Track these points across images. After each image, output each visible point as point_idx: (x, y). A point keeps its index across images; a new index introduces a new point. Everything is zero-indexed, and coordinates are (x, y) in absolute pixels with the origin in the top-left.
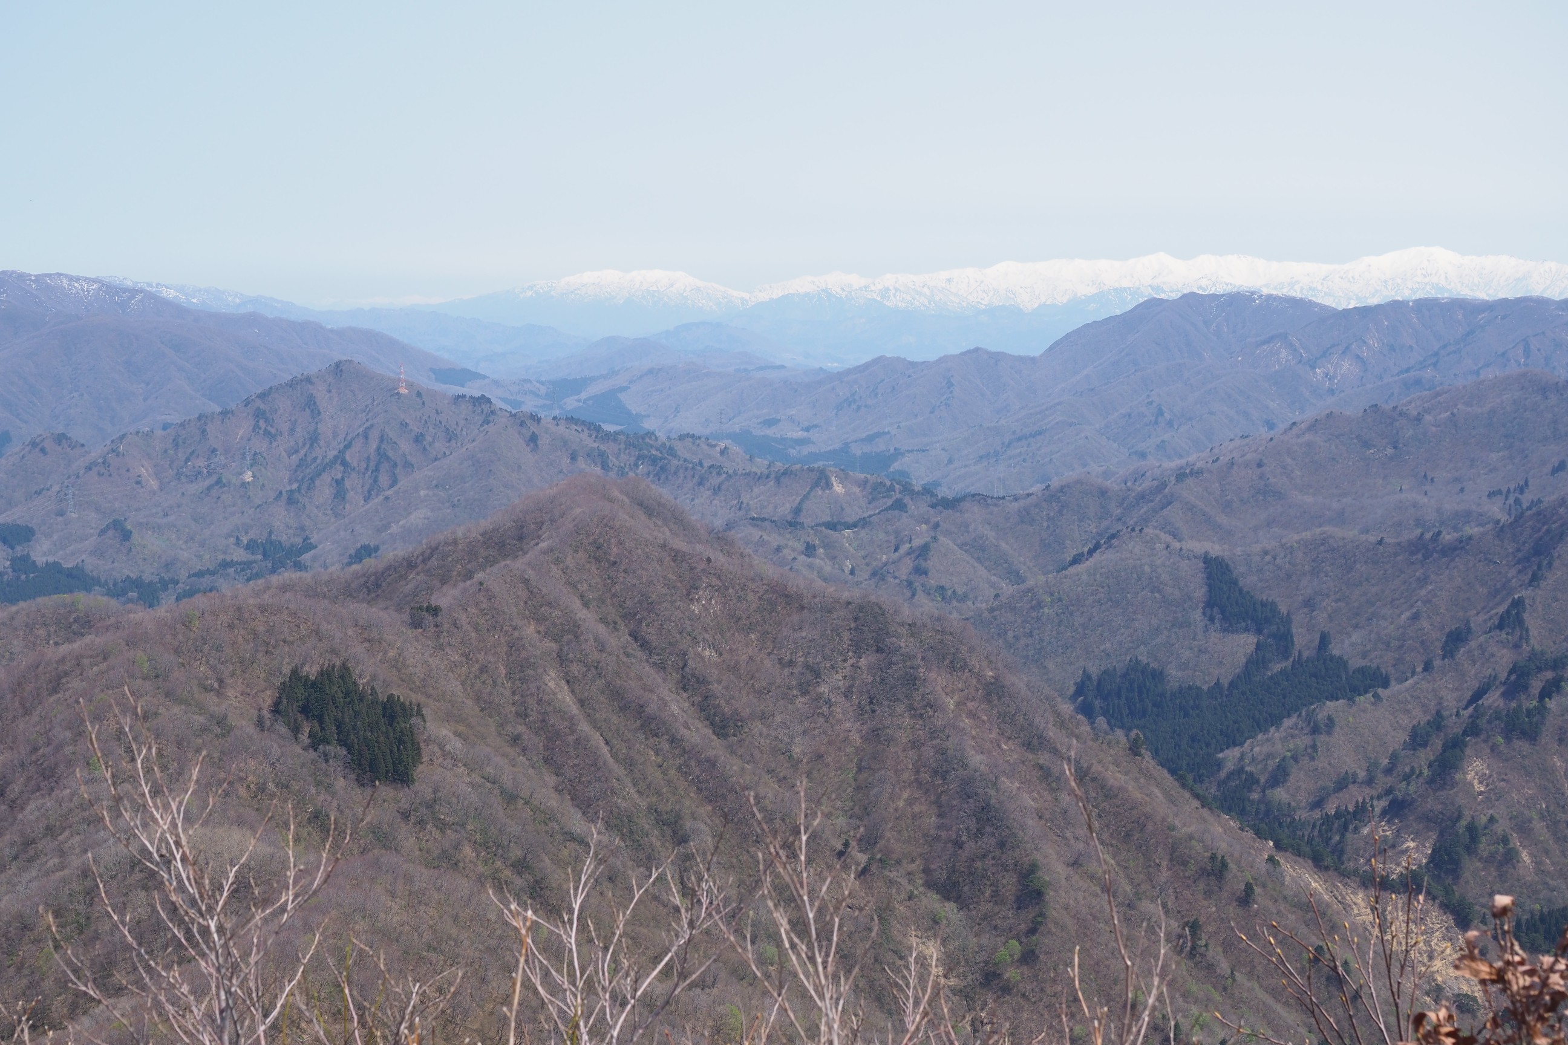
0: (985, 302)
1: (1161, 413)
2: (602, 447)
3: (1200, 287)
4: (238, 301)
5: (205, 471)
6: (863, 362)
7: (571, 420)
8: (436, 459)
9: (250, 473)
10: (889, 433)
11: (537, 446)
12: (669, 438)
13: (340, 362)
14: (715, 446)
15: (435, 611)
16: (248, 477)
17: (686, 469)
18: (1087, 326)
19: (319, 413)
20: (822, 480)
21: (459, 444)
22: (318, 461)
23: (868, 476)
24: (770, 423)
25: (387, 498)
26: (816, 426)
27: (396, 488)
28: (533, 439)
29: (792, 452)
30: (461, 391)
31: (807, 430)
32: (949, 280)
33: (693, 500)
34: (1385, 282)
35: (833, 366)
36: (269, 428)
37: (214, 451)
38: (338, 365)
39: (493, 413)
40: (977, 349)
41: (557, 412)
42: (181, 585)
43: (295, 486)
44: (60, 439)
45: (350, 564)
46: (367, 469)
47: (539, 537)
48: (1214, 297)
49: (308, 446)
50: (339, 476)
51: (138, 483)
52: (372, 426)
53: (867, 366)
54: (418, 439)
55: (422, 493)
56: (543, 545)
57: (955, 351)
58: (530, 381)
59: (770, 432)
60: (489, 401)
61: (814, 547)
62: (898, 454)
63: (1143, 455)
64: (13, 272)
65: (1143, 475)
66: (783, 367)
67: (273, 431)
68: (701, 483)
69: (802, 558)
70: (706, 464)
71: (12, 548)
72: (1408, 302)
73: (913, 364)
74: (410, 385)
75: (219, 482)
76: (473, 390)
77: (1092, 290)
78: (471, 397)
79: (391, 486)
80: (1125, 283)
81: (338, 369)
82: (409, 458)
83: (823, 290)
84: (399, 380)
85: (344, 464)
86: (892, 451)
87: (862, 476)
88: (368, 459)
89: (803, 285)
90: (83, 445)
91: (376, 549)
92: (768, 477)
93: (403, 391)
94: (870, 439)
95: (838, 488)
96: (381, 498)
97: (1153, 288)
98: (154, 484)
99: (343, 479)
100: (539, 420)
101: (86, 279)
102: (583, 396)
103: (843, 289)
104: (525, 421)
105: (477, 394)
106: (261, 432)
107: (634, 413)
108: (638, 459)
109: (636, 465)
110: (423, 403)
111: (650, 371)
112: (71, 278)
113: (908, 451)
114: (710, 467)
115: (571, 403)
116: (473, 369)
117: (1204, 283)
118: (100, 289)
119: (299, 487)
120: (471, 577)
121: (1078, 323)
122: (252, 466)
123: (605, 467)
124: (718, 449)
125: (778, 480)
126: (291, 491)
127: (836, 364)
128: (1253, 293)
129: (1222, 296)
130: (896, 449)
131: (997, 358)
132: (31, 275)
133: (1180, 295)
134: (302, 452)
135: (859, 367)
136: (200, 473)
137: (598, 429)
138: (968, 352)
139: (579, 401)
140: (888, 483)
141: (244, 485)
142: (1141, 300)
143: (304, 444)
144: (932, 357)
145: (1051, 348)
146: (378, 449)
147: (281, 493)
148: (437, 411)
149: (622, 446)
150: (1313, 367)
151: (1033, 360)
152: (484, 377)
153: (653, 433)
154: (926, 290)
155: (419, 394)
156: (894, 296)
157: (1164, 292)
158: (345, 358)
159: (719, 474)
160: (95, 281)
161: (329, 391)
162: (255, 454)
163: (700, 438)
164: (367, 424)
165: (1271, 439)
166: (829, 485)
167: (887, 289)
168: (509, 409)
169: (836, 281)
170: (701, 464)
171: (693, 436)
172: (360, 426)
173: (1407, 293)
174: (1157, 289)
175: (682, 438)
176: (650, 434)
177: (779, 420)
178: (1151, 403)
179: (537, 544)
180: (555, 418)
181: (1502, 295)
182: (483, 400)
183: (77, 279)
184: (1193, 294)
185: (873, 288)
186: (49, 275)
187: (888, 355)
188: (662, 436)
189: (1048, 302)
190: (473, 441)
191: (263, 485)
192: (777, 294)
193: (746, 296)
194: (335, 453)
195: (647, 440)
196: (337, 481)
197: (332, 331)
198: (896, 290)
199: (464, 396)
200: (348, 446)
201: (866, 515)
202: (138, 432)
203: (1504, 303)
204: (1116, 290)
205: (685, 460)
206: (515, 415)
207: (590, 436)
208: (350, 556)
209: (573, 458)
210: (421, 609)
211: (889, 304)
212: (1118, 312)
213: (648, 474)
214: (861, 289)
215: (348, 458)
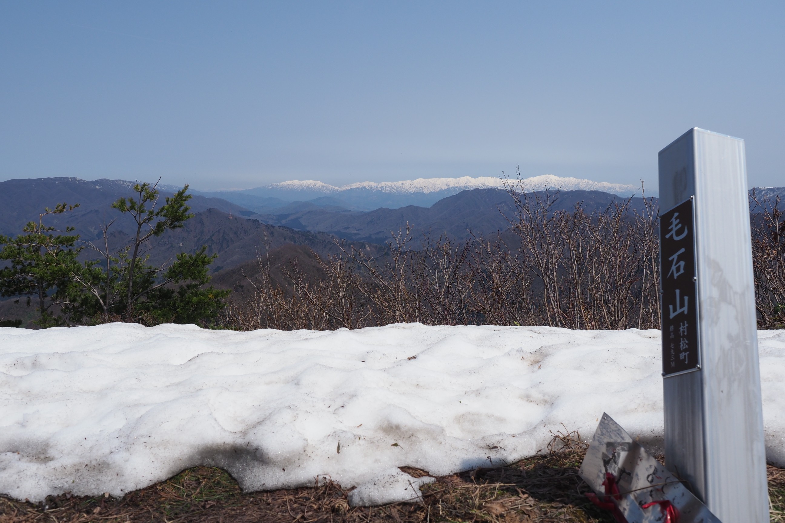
0: (413, 191)
1: (467, 226)
2: (294, 236)
3: (479, 187)
4: (177, 189)
5: (167, 243)
6: (375, 209)
7: (284, 227)
8: (241, 239)
9: (181, 243)
10: (383, 231)
11: (273, 235)
12: (315, 233)
13: (211, 208)
14: (329, 235)
15: (242, 287)
16: (181, 245)
17: (320, 243)
18: (445, 198)
19: (204, 225)
20: (363, 246)
21: (248, 235)
22: (204, 240)
23: (377, 245)
24: (347, 228)
25: (226, 252)
26: (361, 229)
27: (228, 248)
28: (272, 233)
29: (354, 237)
30: (249, 218)
31: (358, 230)
32: (402, 184)
33: (322, 252)
34: (536, 185)
35: (366, 211)
36: (188, 229)
37: (170, 236)
38: (210, 209)
39: (259, 225)
40: (411, 206)
41: (279, 225)
42: (159, 279)
43: (196, 248)
44: (120, 232)
45: (214, 272)
46: (219, 242)
47: (275, 263)
48: (484, 190)
49: (200, 235)
50: (210, 244)
51: (145, 246)
52: (221, 229)
53: (377, 211)
54: (236, 233)
55: (237, 250)
56: (276, 266)
57: (404, 206)
58: (270, 215)
59: (347, 231)
60: (258, 221)
61: (360, 267)
62: (386, 238)
63: (462, 239)
64: (104, 179)
65: (462, 245)
66: (350, 211)
67: (189, 230)
68: (325, 247)
69: (357, 270)
70: (327, 241)
71: (105, 267)
72: (543, 191)
73: (391, 210)
74: (233, 216)
75: (172, 246)
76: (253, 218)
77: (446, 187)
78: (252, 220)
79: (227, 248)
80: (456, 185)
81: (210, 210)
82: (233, 239)
83: (363, 187)
84: (229, 214)
85: (212, 241)
86: (385, 237)
87: (375, 245)
88: (220, 239)
89: (356, 185)
90: (127, 234)
91: (222, 267)
92: (346, 245)
93: (231, 218)
94: (378, 233)
95: (368, 249)
96: (224, 251)
97: (465, 187)
98: (151, 247)
99: (211, 245)
100: (274, 227)
101: (128, 182)
102: (288, 219)
103: (369, 187)
104: (270, 228)
105: (254, 219)
106: (185, 230)
107: (304, 225)
108: (305, 239)
109: (305, 241)
110: (237, 222)
111: (309, 212)
112: (124, 181)
113: (390, 237)
114: (328, 242)
115: (284, 222)
116: (253, 211)
117: (481, 185)
118: (133, 185)
119: (197, 248)
120: (253, 276)
121: (442, 198)
122: (182, 241)
123: (295, 242)
124: (330, 236)
125: (349, 246)
126: (195, 249)
127: (367, 210)
128: (496, 188)
129: (486, 189)
130: (386, 237)
131: (417, 208)
132: (110, 180)
133: (473, 189)
134: (199, 237)
135: (374, 211)
136: (165, 243)
137: (293, 230)
138: (408, 206)
139: (286, 221)
140: (384, 247)
141: (180, 247)
142: (461, 191)
143: (199, 234)
144: (396, 208)
145: (434, 205)
146: (223, 236)
147: (191, 250)
148: (241, 224)
149: (300, 235)
150: (514, 212)
151: (428, 209)
152: (256, 214)
153: (310, 231)
154: (395, 187)
155: (236, 219)
156: (385, 189)
157: (468, 188)
158: (212, 207)
159: (331, 244)
160: (131, 182)
161: (207, 218)
162: (183, 237)
163: (325, 233)
164: (219, 228)
165: (501, 234)
166: (365, 248)
167: (383, 187)
168: (264, 224)
169: (367, 184)
170: (325, 241)
171: (322, 232)
172: (217, 229)
173: (542, 189)
174: (466, 187)
175: (319, 233)
176: (309, 232)
177: (349, 228)
178: (464, 222)
179: (274, 266)
180: (279, 227)
181: (571, 190)
182: (256, 221)
183: (125, 182)
184: (477, 189)
185: (378, 186)
186: (116, 180)
187: (383, 207)
188: (313, 232)
189: (433, 191)
190: (253, 233)
191: (186, 248)
192: (349, 188)
193: (339, 188)
194: (209, 237)
195: (308, 233)
196: (210, 246)
197: (208, 199)
198: (386, 187)
199: (250, 220)
200: (213, 235)
201: (377, 257)
202: (145, 231)
203: (572, 192)
204: (453, 187)
205: (320, 240)
206: (266, 225)
207: (290, 232)
208: (214, 270)
209: (285, 239)
210: (237, 286)
211: (383, 191)
212: (454, 194)
213: (308, 244)
214: (375, 187)
215: (213, 239)
